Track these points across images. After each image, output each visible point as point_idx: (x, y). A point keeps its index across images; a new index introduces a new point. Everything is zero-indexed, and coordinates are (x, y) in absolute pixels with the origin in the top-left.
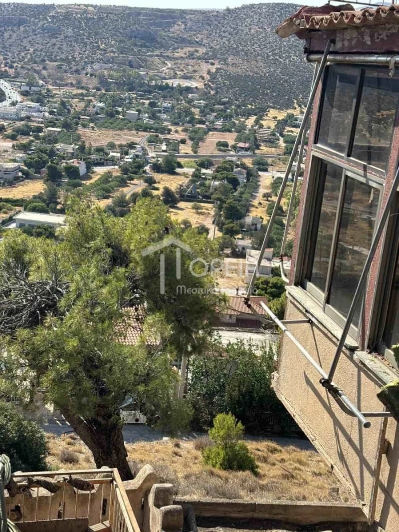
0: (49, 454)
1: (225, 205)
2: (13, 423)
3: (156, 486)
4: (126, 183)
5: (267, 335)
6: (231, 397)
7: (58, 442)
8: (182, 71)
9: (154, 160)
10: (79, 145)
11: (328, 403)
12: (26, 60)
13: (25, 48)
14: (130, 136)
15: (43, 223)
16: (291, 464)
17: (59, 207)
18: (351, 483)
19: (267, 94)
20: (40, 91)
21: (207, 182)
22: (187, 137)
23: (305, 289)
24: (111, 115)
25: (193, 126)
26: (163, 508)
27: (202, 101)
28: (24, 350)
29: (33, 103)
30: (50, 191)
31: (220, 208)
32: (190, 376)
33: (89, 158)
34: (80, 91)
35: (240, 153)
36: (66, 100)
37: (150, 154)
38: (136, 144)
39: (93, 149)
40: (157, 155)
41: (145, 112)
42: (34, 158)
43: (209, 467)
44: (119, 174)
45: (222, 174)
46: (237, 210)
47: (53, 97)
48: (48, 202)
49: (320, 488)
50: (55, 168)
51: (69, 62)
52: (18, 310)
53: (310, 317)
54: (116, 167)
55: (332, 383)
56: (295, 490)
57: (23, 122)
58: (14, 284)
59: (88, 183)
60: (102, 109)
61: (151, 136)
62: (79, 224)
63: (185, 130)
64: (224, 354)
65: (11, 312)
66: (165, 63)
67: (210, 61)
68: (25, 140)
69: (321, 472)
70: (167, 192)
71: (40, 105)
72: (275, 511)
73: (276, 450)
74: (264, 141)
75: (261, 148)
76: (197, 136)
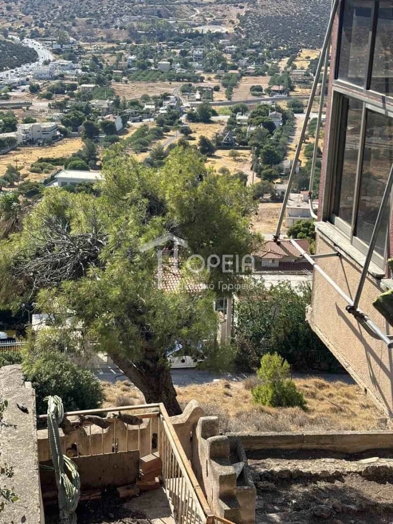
0: (105, 400)
1: (262, 151)
2: (68, 373)
3: (202, 419)
4: (162, 135)
5: (310, 276)
6: (277, 338)
7: (112, 389)
8: (211, 16)
9: (188, 110)
10: (114, 100)
11: (359, 331)
12: (55, 18)
13: (53, 5)
14: (164, 87)
15: (84, 180)
16: (339, 399)
17: (98, 163)
18: (384, 404)
19: (299, 34)
20: (72, 48)
21: (243, 129)
22: (220, 84)
23: (334, 224)
24: (143, 67)
25: (226, 72)
26: (209, 439)
27: (233, 46)
28: (70, 301)
29: (65, 61)
30: (89, 148)
31: (257, 154)
32: (236, 320)
33: (125, 113)
34: (110, 45)
35: (274, 97)
36: (98, 55)
37: (184, 104)
38: (170, 95)
39: (127, 103)
40: (191, 104)
41: (177, 62)
42: (70, 116)
43: (259, 405)
44: (154, 127)
45: (258, 119)
46: (275, 155)
47: (84, 53)
48: (87, 159)
49: (369, 420)
50: (92, 125)
51: (98, 17)
52: (62, 264)
53: (339, 250)
54: (152, 120)
55: (358, 310)
56: (344, 422)
57: (57, 81)
58: (57, 239)
59: (125, 137)
60: (134, 61)
61: (184, 86)
62: (115, 177)
63: (218, 77)
64: (268, 297)
65: (56, 266)
66: (193, 10)
67: (239, 4)
68: (60, 99)
69: (369, 404)
70: (204, 141)
71: (73, 63)
72: (322, 442)
73: (324, 385)
74: (298, 82)
75: (296, 90)
76: (230, 82)
